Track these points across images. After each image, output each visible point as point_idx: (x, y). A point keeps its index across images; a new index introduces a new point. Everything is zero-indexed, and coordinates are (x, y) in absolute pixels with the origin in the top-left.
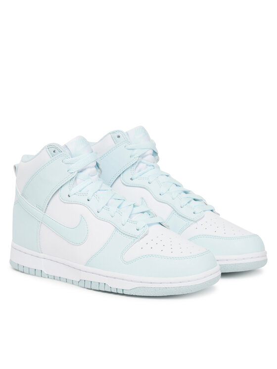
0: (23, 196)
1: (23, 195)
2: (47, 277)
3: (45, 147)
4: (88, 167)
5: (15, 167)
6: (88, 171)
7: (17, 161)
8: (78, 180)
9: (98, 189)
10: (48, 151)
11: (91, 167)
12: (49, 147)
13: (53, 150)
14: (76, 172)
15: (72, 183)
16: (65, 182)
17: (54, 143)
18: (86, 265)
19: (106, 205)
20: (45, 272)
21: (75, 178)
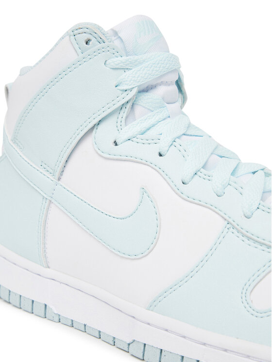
0: (15, 143)
1: (15, 140)
2: (57, 319)
3: (67, 33)
4: (162, 83)
5: (7, 90)
6: (161, 91)
7: (11, 78)
8: (138, 110)
9: (183, 133)
10: (74, 42)
11: (167, 84)
12: (76, 32)
13: (86, 38)
14: (135, 91)
15: (124, 113)
16: (109, 111)
17: (88, 24)
18: (151, 307)
19: (203, 167)
20: (53, 308)
21: (132, 104)
